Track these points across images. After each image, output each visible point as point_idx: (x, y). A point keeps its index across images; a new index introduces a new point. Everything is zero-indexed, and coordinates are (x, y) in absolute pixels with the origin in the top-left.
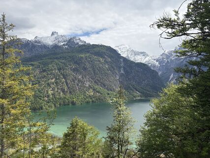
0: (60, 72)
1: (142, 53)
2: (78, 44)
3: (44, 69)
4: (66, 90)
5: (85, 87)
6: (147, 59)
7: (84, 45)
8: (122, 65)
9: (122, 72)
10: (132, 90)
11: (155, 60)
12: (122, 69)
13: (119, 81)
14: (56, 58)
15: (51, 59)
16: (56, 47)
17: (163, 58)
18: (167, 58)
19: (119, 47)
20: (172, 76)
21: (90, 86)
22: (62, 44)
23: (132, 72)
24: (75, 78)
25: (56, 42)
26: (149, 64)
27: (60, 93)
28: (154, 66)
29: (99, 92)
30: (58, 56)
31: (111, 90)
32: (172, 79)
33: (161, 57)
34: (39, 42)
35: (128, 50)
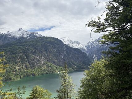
0: (24, 54)
1: (76, 42)
2: (36, 36)
3: (13, 52)
4: (28, 66)
5: (41, 64)
6: (80, 46)
7: (41, 37)
8: (65, 49)
9: (65, 54)
10: (71, 64)
11: (84, 46)
12: (65, 52)
13: (63, 59)
14: (22, 45)
15: (18, 46)
16: (22, 38)
17: (89, 45)
18: (91, 45)
19: (63, 39)
20: (95, 56)
21: (44, 63)
22: (26, 36)
23: (71, 53)
24: (35, 58)
25: (22, 35)
26: (81, 48)
27: (24, 68)
28: (84, 50)
29: (50, 67)
30: (23, 44)
31: (58, 65)
32: (95, 58)
33: (88, 45)
34: (10, 35)
35: (68, 41)
